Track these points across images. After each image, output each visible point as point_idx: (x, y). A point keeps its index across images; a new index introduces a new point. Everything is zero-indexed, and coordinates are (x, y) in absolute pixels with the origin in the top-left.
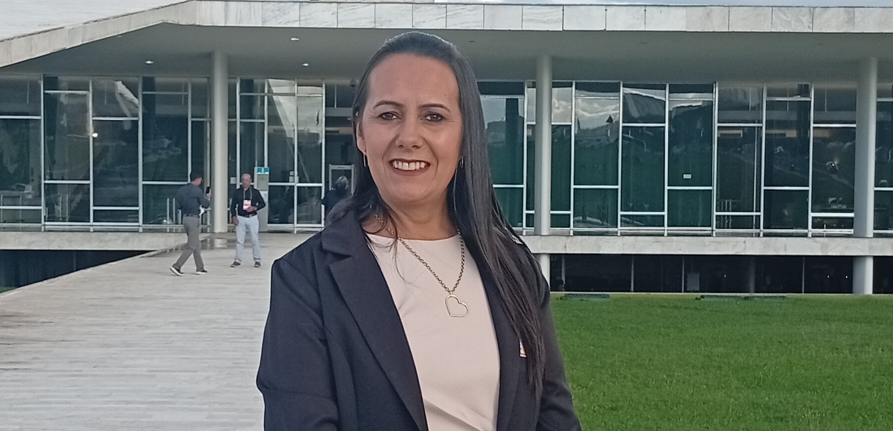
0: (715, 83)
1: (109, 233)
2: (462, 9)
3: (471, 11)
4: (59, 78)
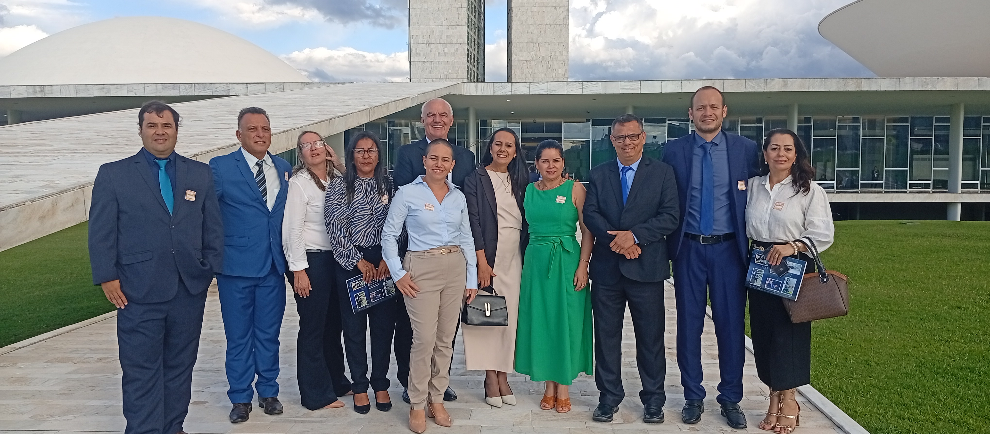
2: (590, 84)
3: (595, 85)
4: (396, 121)
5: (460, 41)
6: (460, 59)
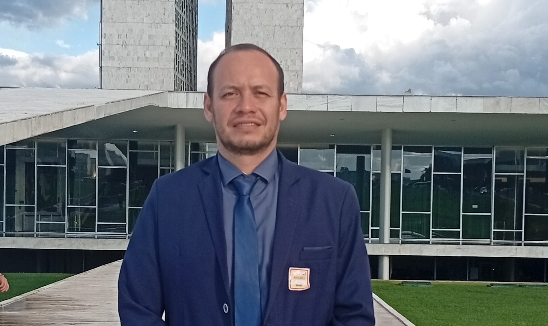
0: (494, 147)
1: (109, 239)
2: (338, 98)
3: (344, 99)
4: (78, 141)
5: (167, 43)
6: (165, 66)
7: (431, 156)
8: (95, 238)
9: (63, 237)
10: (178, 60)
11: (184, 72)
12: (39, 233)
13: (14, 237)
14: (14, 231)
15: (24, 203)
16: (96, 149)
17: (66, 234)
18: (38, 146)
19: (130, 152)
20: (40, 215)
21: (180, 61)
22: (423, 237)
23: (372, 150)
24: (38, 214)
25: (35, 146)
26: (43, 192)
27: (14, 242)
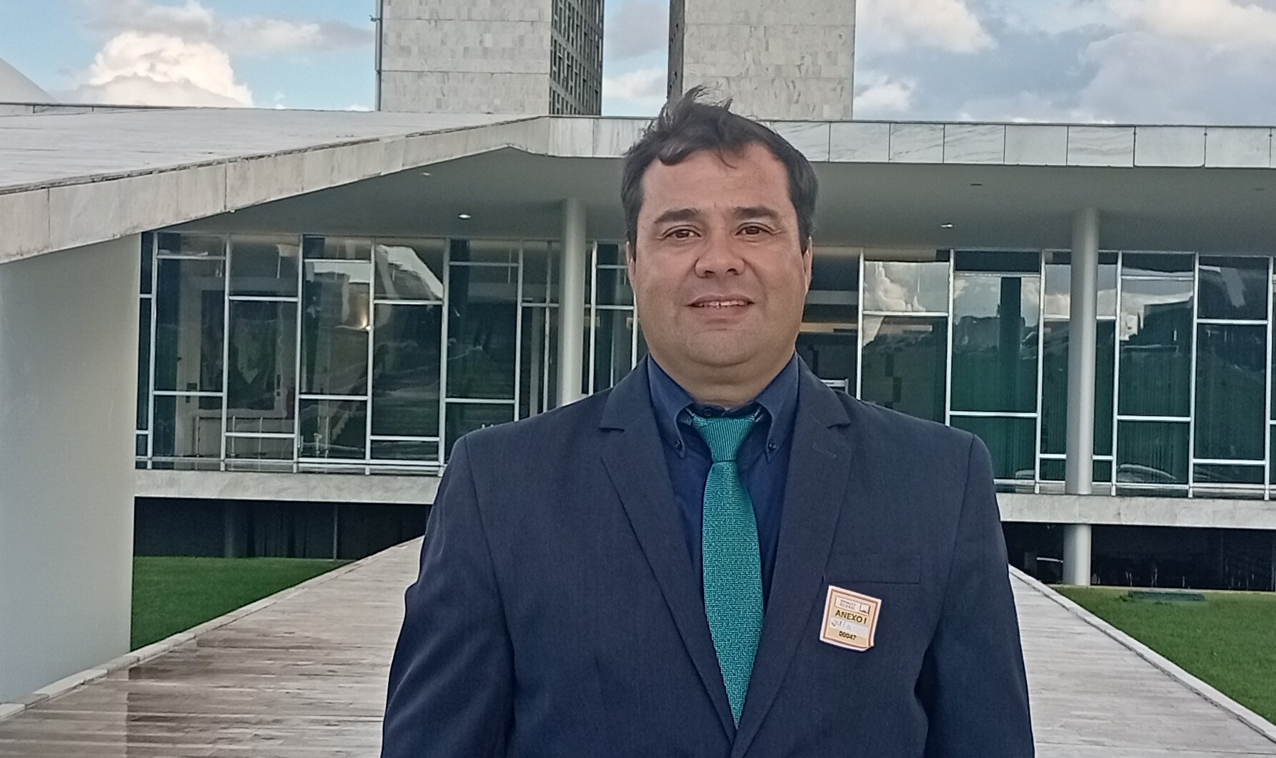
1: (399, 478)
2: (969, 132)
3: (985, 134)
4: (327, 241)
5: (532, 13)
6: (529, 67)
7: (1192, 279)
8: (363, 474)
9: (289, 471)
10: (558, 54)
11: (571, 84)
12: (232, 459)
13: (173, 469)
14: (173, 456)
15: (198, 388)
16: (370, 260)
17: (294, 463)
18: (234, 252)
19: (451, 267)
20: (234, 417)
21: (564, 55)
22: (1171, 479)
23: (1043, 264)
24: (230, 416)
25: (225, 253)
26: (242, 362)
27: (171, 483)
